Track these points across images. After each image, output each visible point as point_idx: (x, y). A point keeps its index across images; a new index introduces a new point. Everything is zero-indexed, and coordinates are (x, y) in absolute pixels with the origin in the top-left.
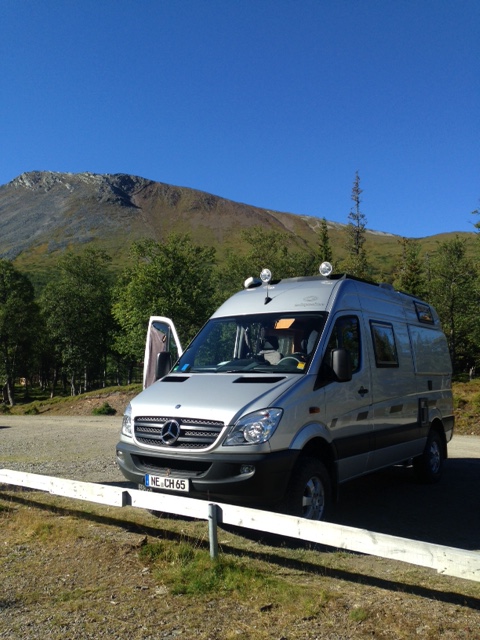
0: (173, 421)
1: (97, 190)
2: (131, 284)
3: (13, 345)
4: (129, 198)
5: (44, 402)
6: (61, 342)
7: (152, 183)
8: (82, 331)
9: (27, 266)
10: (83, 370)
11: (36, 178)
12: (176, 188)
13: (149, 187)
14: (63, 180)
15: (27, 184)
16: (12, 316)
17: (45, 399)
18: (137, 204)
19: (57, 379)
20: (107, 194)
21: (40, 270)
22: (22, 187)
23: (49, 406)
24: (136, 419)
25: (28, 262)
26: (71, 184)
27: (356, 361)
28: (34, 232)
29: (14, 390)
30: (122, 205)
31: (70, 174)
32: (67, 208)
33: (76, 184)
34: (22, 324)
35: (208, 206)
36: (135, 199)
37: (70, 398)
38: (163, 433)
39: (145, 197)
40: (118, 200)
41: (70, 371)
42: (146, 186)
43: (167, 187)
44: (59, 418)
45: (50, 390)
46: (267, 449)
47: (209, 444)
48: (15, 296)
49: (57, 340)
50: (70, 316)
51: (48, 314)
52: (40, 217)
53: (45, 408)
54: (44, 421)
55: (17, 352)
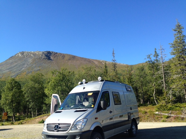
0: (57, 124)
1: (41, 56)
2: (50, 83)
3: (15, 103)
4: (50, 57)
5: (24, 120)
6: (29, 102)
7: (57, 53)
8: (36, 97)
9: (20, 79)
10: (36, 110)
11: (22, 53)
12: (64, 54)
13: (56, 54)
14: (30, 54)
15: (20, 55)
16: (15, 94)
17: (24, 119)
18: (52, 59)
19: (28, 113)
20: (44, 56)
21: (23, 80)
22: (18, 56)
23: (25, 121)
24: (47, 124)
25: (20, 78)
26: (33, 55)
27: (109, 104)
28: (22, 69)
29: (15, 117)
30: (48, 59)
31: (33, 52)
32: (32, 61)
33: (34, 54)
34: (17, 97)
35: (73, 59)
36: (52, 58)
37: (32, 118)
38: (54, 128)
39: (55, 57)
40: (47, 58)
41: (32, 110)
42: (55, 54)
43: (61, 54)
44: (28, 125)
45: (26, 116)
46: (83, 131)
47: (67, 130)
48: (15, 89)
49: (28, 101)
50: (32, 93)
51: (25, 93)
52: (24, 64)
53: (24, 122)
54: (23, 126)
55: (16, 105)
